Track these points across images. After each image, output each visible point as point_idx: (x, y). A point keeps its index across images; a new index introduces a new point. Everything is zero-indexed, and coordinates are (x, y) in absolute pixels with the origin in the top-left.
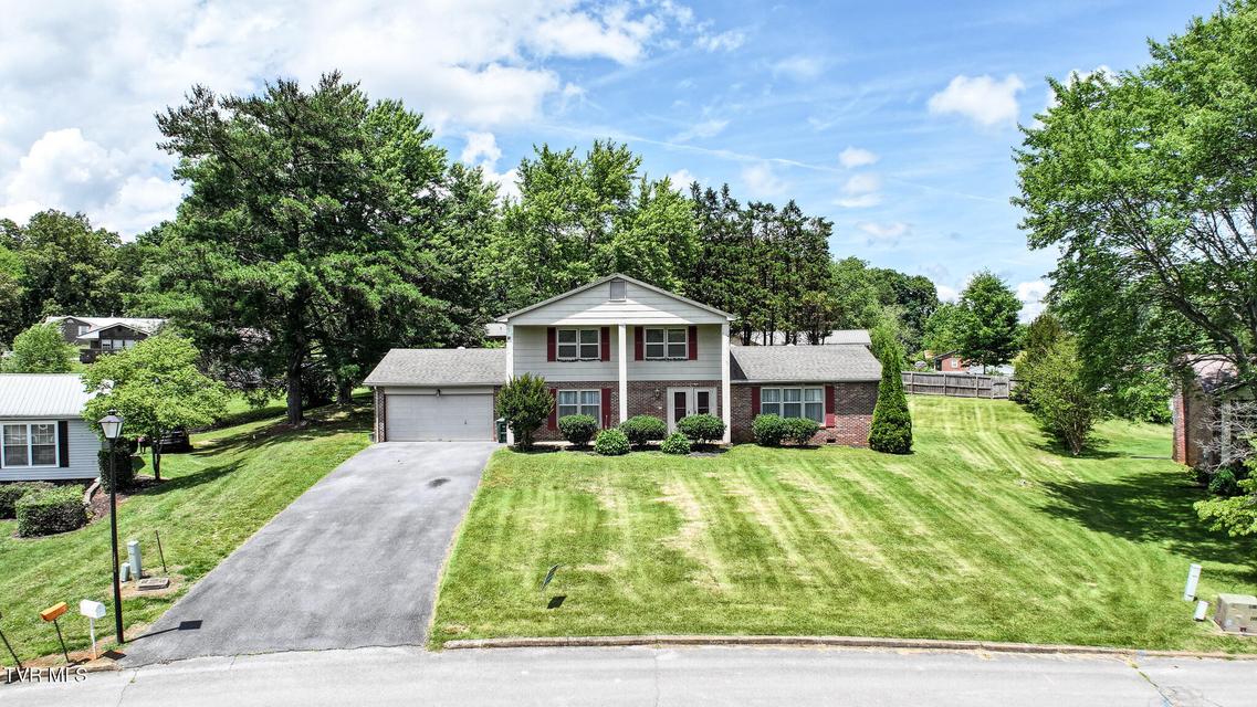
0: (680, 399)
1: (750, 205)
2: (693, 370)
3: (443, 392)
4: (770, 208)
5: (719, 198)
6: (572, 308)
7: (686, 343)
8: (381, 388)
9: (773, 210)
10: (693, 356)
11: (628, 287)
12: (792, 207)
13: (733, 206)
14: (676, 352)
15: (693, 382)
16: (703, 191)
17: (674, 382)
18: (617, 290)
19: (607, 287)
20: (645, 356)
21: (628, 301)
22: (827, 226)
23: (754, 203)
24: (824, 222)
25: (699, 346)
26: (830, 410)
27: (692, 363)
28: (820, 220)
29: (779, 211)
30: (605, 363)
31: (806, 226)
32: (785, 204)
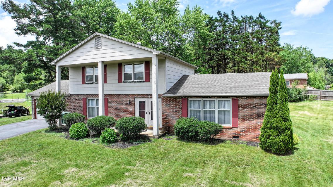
0: (142, 104)
1: (242, 17)
2: (148, 88)
4: (251, 18)
5: (230, 16)
7: (144, 72)
8: (33, 97)
9: (253, 18)
10: (148, 79)
11: (103, 40)
12: (260, 16)
13: (235, 19)
16: (222, 14)
17: (138, 95)
18: (98, 42)
19: (93, 41)
20: (123, 80)
21: (103, 48)
22: (279, 24)
23: (244, 16)
24: (277, 22)
25: (151, 73)
26: (235, 115)
27: (147, 83)
28: (275, 21)
29: (255, 18)
31: (268, 24)
32: (258, 15)
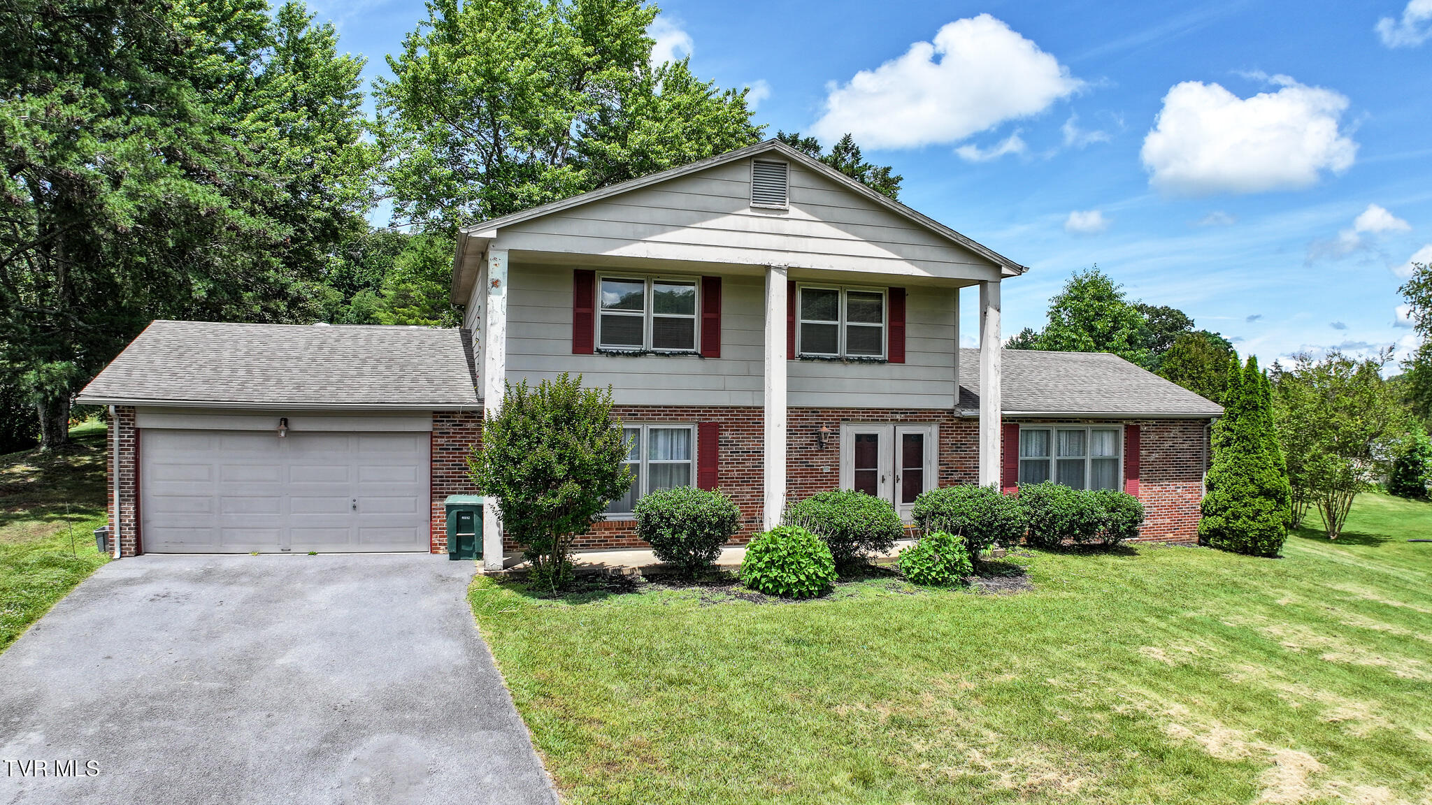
0: (866, 448)
1: (779, 136)
2: (898, 386)
3: (297, 425)
4: (811, 145)
6: (660, 216)
7: (884, 325)
8: (127, 412)
9: (817, 149)
10: (897, 355)
11: (794, 178)
12: (848, 145)
14: (863, 342)
15: (894, 411)
17: (857, 411)
18: (769, 183)
19: (746, 175)
20: (797, 349)
21: (794, 212)
22: (894, 180)
23: (786, 135)
24: (891, 175)
25: (910, 330)
26: (1132, 473)
27: (895, 369)
28: (886, 171)
29: (827, 151)
30: (710, 362)
32: (838, 140)
